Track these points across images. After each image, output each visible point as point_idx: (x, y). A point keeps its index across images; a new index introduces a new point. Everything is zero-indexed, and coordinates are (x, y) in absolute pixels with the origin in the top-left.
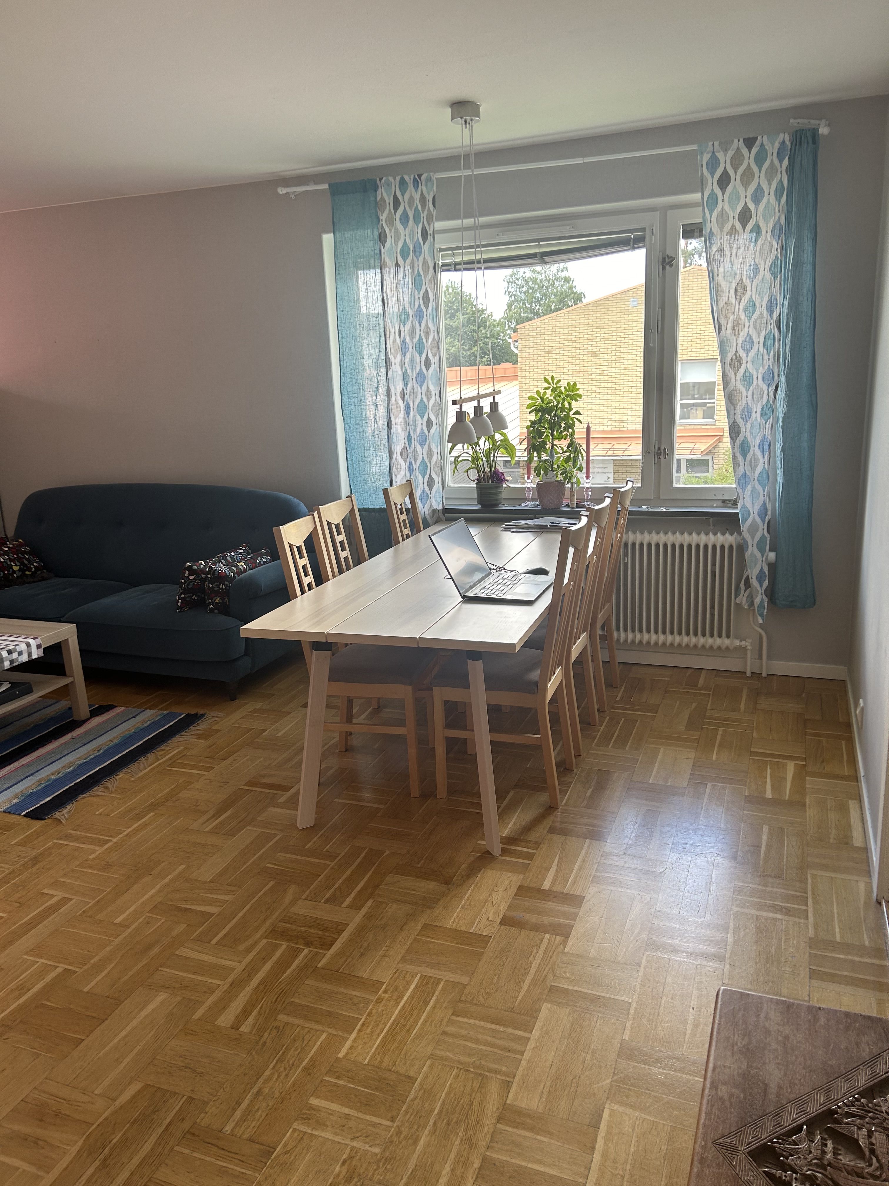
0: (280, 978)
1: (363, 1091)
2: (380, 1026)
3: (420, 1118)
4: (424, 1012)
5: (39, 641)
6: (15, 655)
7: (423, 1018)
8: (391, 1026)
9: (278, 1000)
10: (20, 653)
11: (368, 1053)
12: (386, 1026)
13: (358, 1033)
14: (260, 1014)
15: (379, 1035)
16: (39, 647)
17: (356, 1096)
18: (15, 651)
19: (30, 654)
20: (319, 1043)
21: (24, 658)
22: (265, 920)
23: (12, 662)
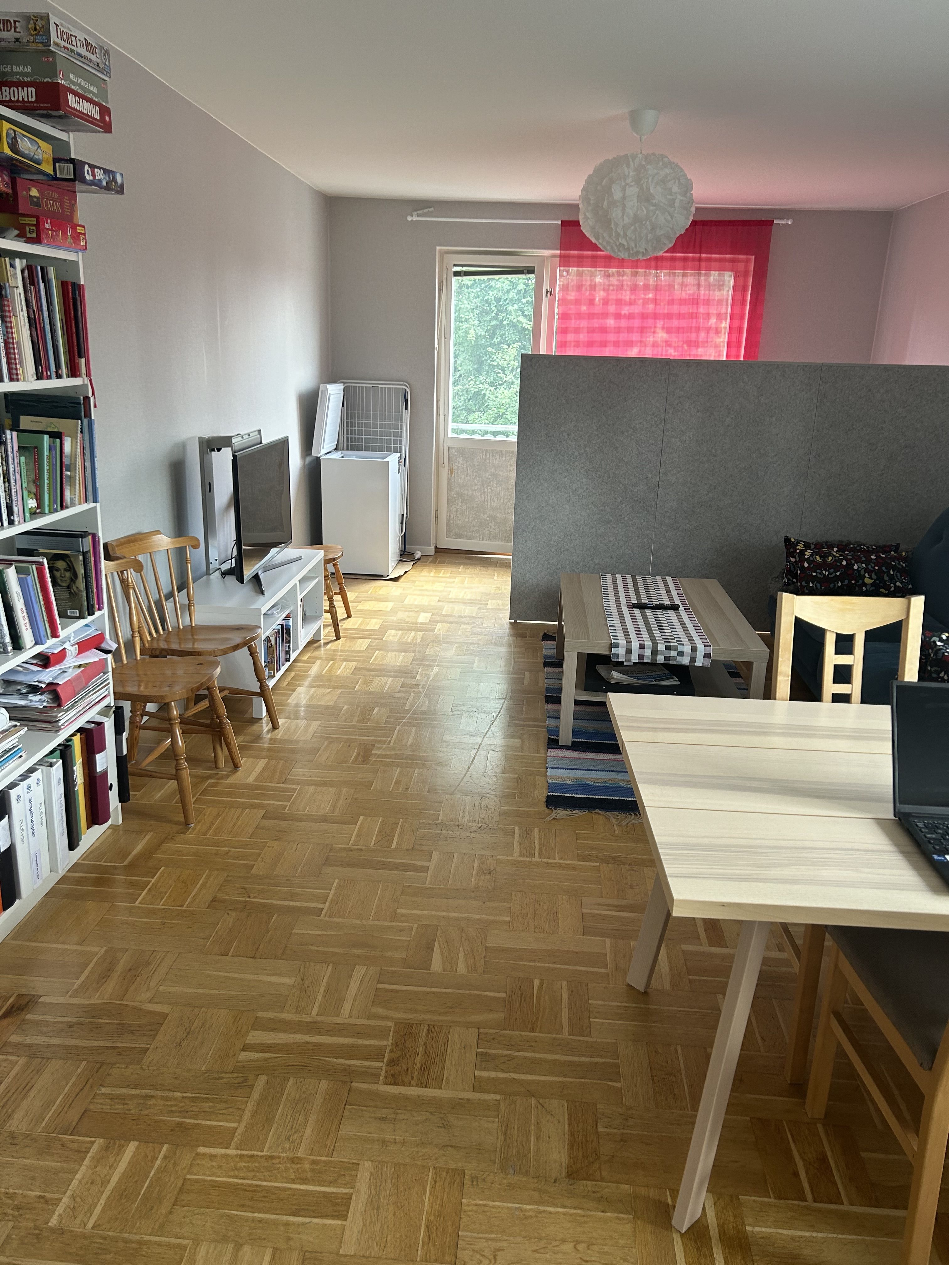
0: (327, 1057)
1: (143, 1186)
2: (250, 1175)
3: (96, 1254)
4: (277, 1214)
5: (709, 650)
6: (673, 654)
7: (268, 1216)
8: (250, 1185)
9: (290, 1067)
10: (681, 654)
11: (204, 1175)
12: (252, 1179)
13: (237, 1155)
14: (266, 1060)
15: (236, 1177)
16: (707, 656)
17: (136, 1181)
18: (675, 648)
19: (693, 660)
20: (221, 1124)
21: (685, 661)
22: (428, 1012)
23: (667, 658)
